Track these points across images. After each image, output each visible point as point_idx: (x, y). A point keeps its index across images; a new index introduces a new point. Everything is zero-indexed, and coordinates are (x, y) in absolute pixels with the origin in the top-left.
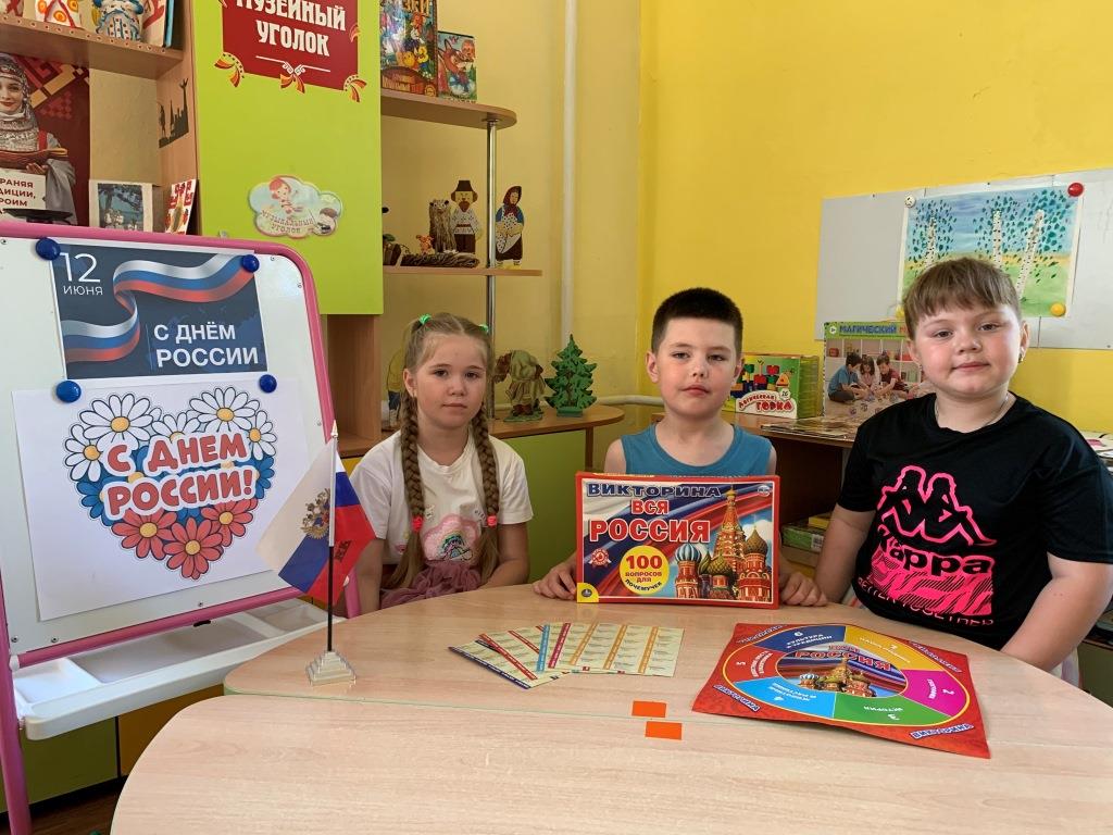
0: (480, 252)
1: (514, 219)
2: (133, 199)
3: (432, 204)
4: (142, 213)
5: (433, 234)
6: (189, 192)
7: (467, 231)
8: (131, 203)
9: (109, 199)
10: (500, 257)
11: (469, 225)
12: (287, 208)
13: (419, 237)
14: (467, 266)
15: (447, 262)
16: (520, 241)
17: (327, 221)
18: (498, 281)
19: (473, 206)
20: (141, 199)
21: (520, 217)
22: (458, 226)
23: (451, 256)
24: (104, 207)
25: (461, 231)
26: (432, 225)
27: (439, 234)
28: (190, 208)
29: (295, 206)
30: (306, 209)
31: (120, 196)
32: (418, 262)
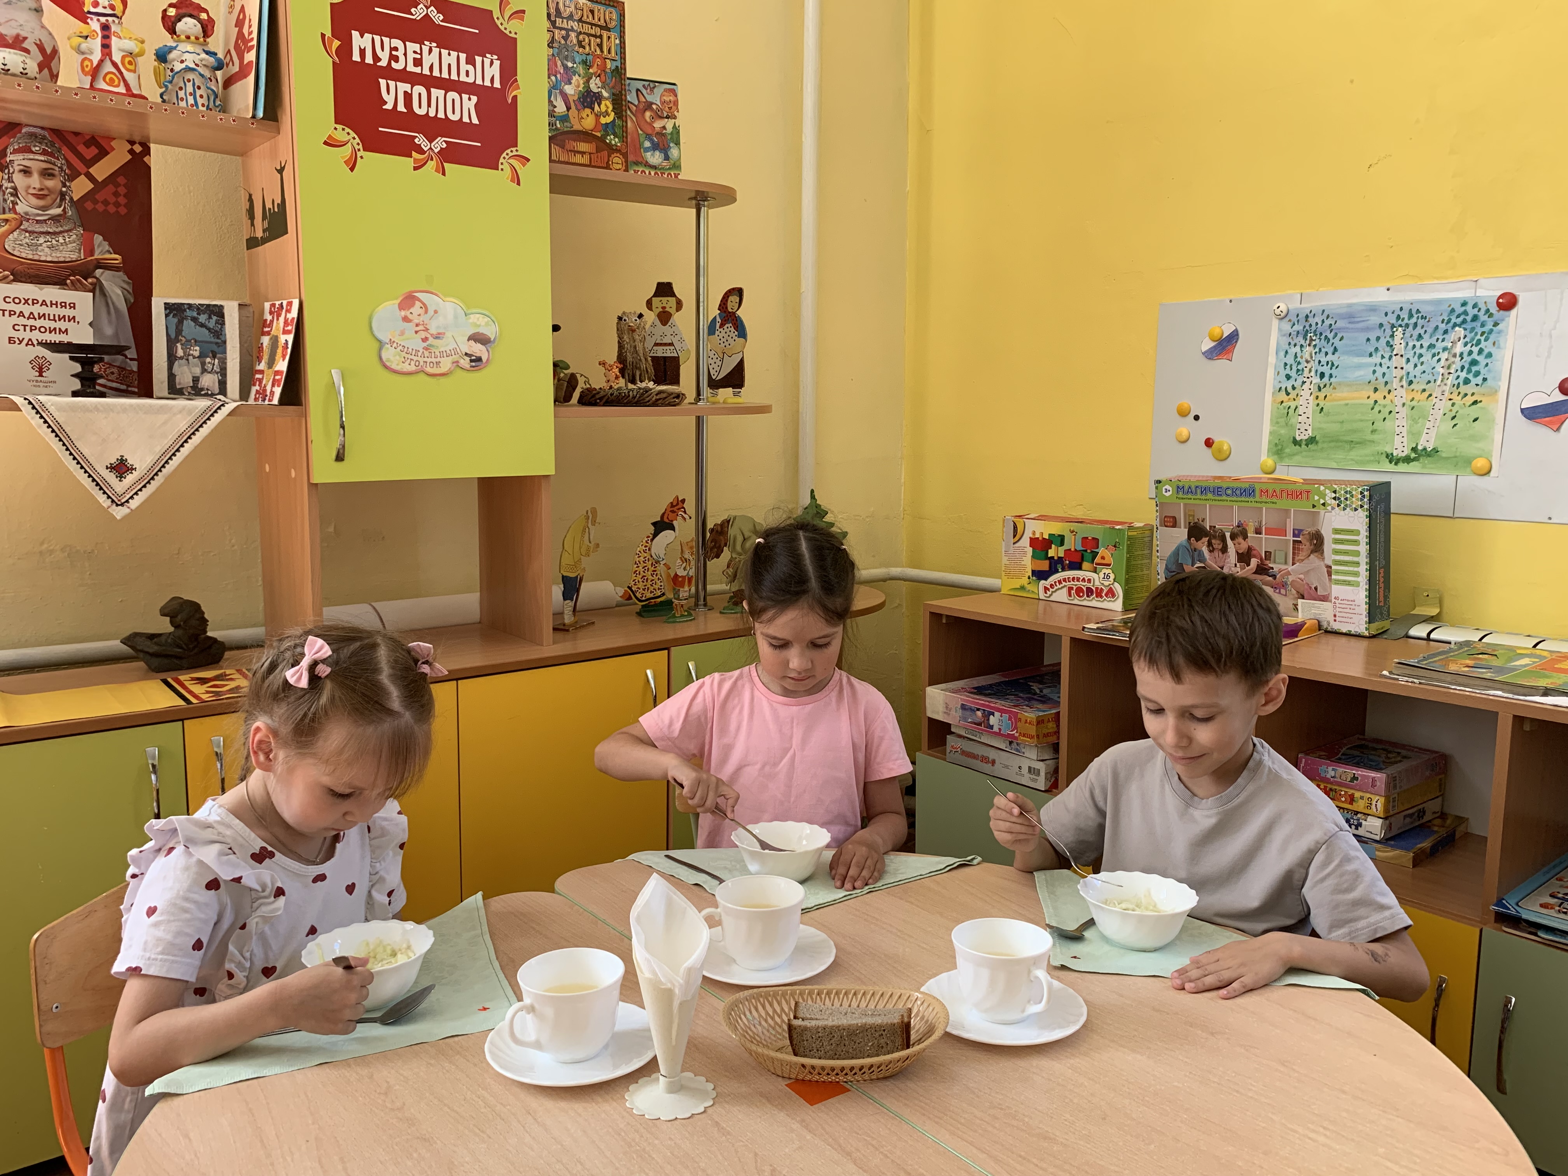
0: (687, 384)
1: (734, 333)
2: (212, 324)
3: (620, 318)
4: (225, 342)
5: (621, 359)
6: (290, 316)
7: (668, 352)
8: (209, 329)
9: (180, 322)
10: (715, 384)
11: (671, 344)
12: (423, 335)
13: (603, 364)
14: (670, 405)
15: (640, 400)
16: (741, 364)
17: (478, 349)
18: (712, 422)
19: (677, 318)
20: (223, 324)
21: (741, 331)
22: (656, 344)
23: (647, 390)
24: (173, 336)
25: (660, 352)
26: (621, 346)
27: (629, 359)
28: (290, 338)
29: (433, 331)
30: (449, 334)
31: (194, 320)
32: (601, 399)
